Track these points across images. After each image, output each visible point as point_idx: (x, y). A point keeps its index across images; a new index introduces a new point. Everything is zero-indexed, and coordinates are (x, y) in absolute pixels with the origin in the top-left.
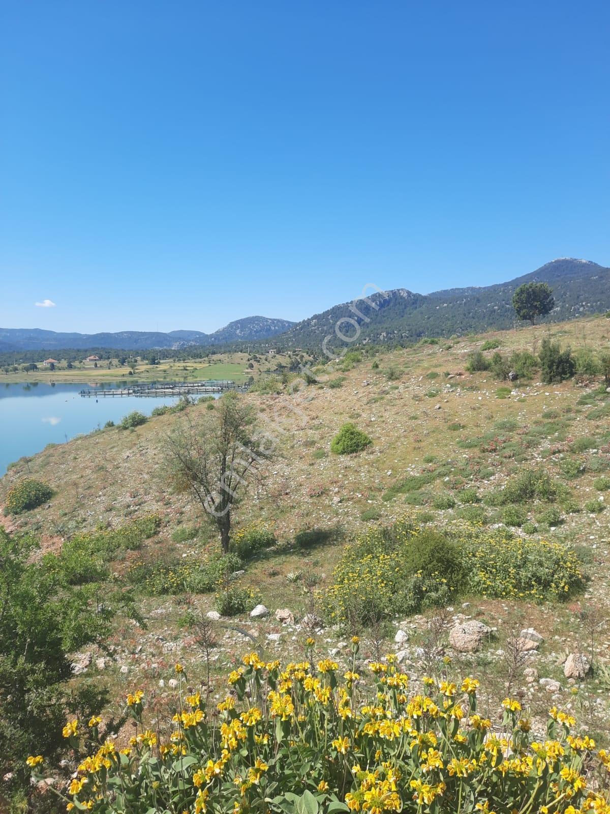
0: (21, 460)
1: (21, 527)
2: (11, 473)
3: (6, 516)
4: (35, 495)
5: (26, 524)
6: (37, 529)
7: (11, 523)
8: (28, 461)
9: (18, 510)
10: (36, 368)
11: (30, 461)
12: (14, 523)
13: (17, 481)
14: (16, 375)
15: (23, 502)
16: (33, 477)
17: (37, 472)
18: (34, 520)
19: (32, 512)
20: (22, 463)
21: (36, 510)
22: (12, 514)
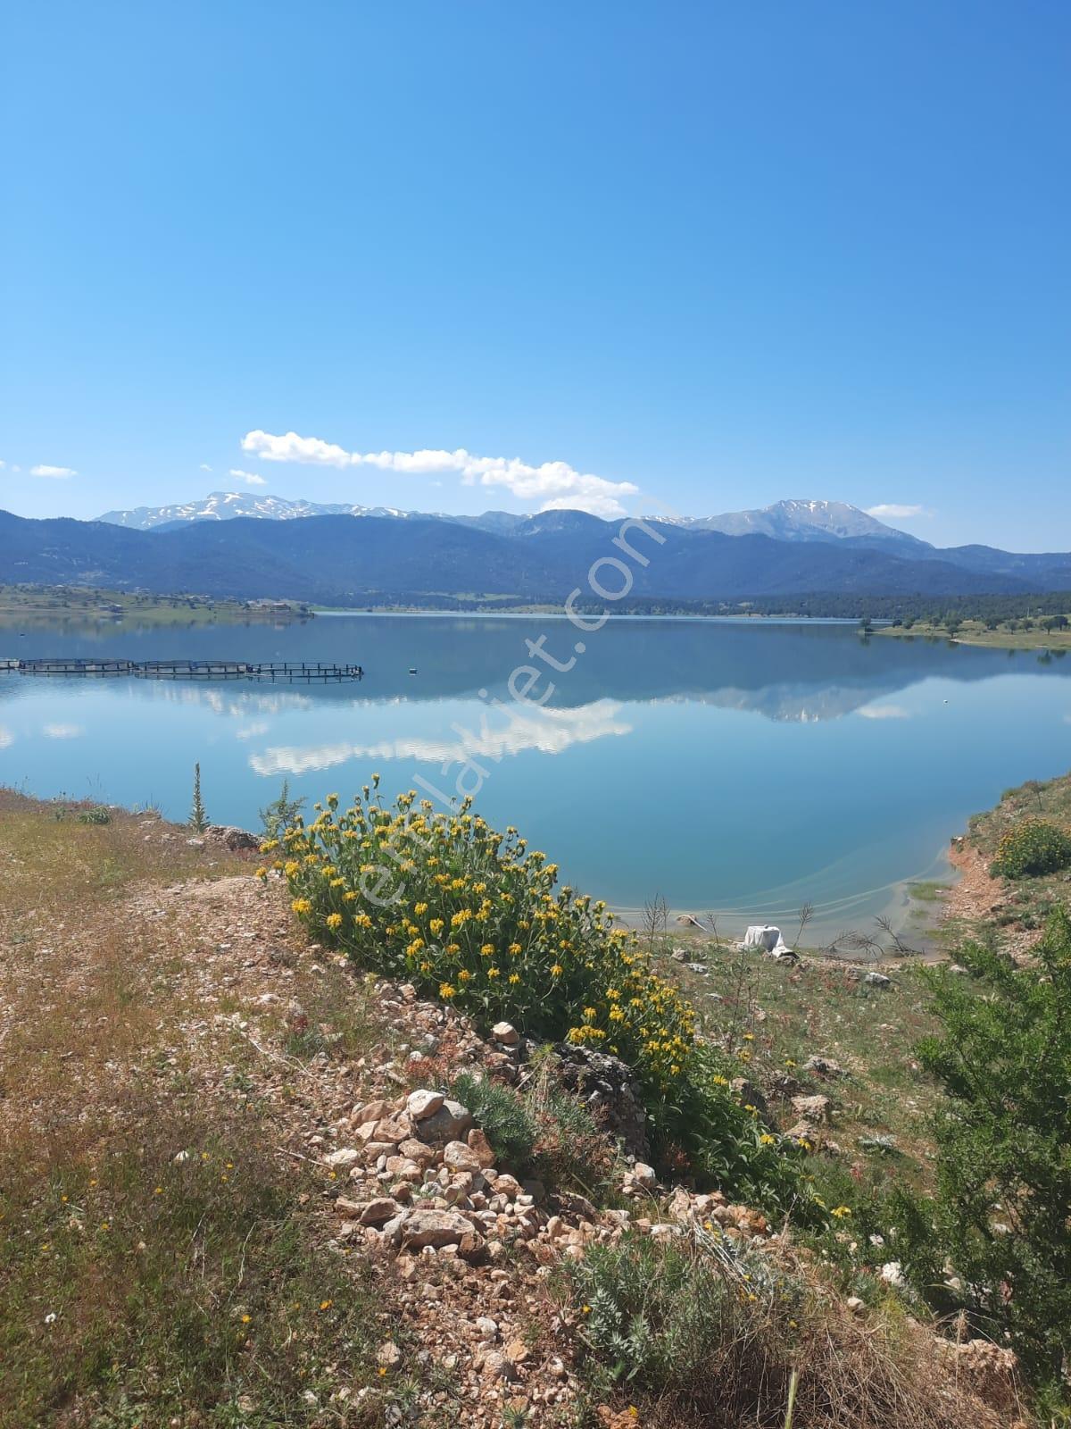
0: (1027, 785)
1: (1018, 902)
2: (1007, 805)
3: (993, 877)
4: (1048, 852)
5: (1027, 899)
6: (1046, 913)
7: (1000, 892)
8: (1038, 789)
9: (1015, 872)
10: (1066, 624)
11: (1043, 789)
12: (1006, 893)
13: (1017, 821)
14: (1027, 636)
15: (1025, 859)
16: (1047, 820)
17: (1053, 811)
18: (1042, 896)
19: (1038, 880)
20: (1028, 791)
21: (1046, 879)
22: (1004, 876)
